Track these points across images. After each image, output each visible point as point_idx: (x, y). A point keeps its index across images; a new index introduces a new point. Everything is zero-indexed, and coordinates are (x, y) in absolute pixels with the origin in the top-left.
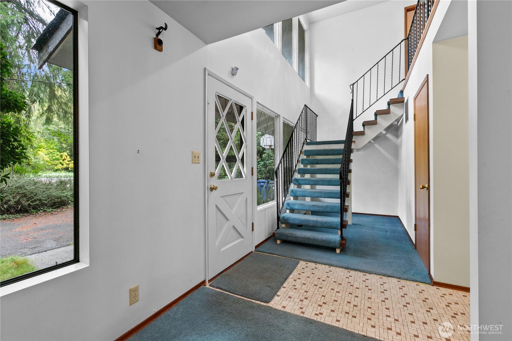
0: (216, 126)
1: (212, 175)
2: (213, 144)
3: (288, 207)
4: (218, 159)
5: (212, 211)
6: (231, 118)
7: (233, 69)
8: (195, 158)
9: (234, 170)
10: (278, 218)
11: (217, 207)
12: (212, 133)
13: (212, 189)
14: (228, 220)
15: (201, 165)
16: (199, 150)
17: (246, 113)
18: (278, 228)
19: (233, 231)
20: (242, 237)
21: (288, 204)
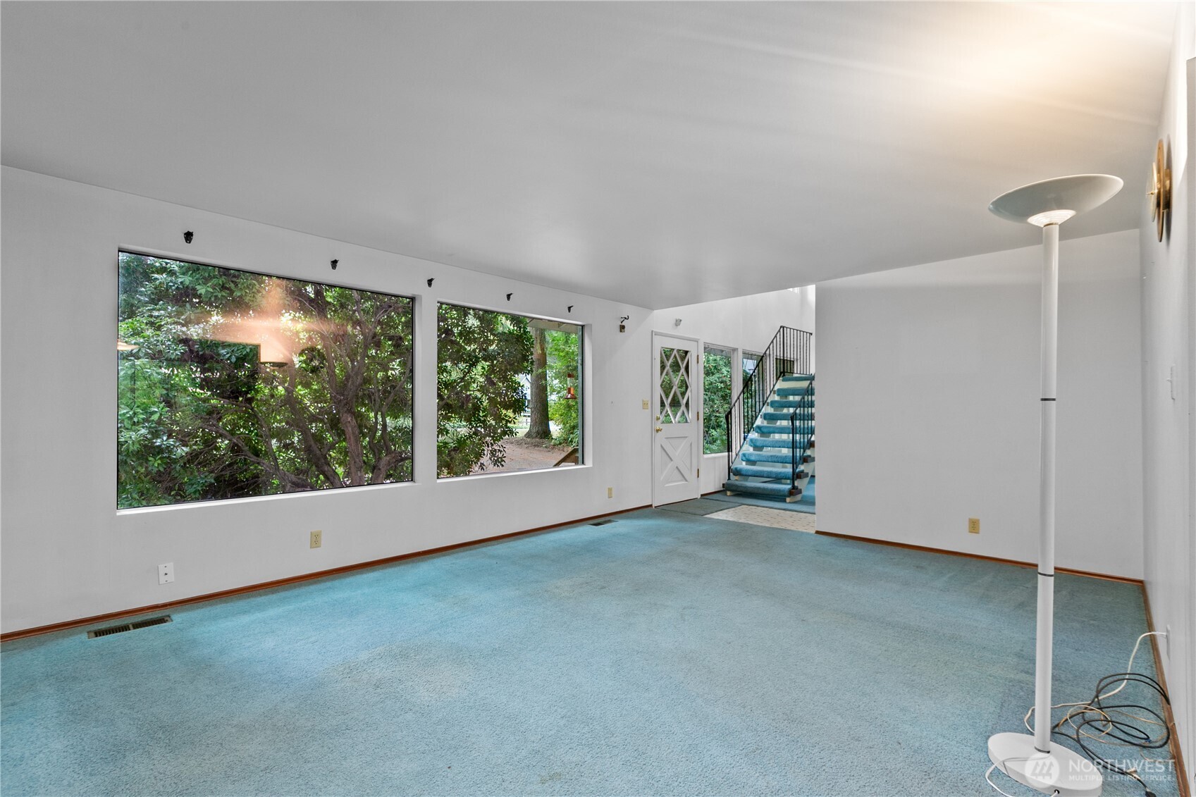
0: (661, 375)
1: (658, 419)
2: (658, 392)
3: (744, 458)
4: (663, 404)
5: (658, 450)
6: (676, 367)
7: (677, 321)
8: (645, 405)
9: (679, 414)
10: (729, 468)
11: (662, 446)
12: (658, 381)
13: (657, 431)
14: (671, 460)
15: (648, 411)
16: (648, 399)
17: (692, 358)
18: (729, 479)
19: (676, 471)
20: (686, 481)
21: (744, 455)
